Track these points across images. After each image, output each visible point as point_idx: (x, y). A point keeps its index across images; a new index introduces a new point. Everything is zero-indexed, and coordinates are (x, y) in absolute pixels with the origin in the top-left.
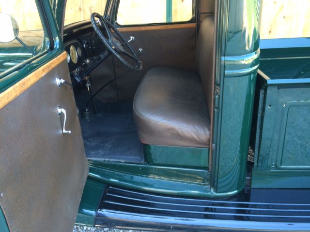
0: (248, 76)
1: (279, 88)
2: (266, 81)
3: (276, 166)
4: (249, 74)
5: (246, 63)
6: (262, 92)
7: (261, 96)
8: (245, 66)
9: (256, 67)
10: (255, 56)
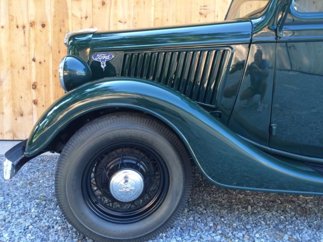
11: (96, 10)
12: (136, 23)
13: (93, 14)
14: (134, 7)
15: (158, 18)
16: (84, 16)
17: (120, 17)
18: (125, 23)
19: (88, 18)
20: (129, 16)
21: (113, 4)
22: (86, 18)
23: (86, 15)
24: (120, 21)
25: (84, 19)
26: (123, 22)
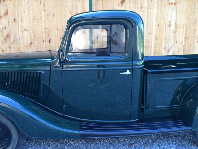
0: (140, 69)
1: (151, 74)
2: (147, 71)
3: (153, 107)
4: (141, 68)
5: (140, 64)
6: (145, 75)
7: (145, 77)
8: (139, 65)
9: (143, 66)
10: (143, 62)
11: (11, 24)
12: (34, 31)
13: (9, 26)
14: (33, 22)
15: (47, 28)
16: (4, 27)
17: (25, 27)
18: (28, 31)
19: (6, 28)
20: (30, 27)
21: (20, 20)
22: (5, 28)
23: (5, 27)
24: (25, 30)
25: (4, 29)
26: (27, 30)
